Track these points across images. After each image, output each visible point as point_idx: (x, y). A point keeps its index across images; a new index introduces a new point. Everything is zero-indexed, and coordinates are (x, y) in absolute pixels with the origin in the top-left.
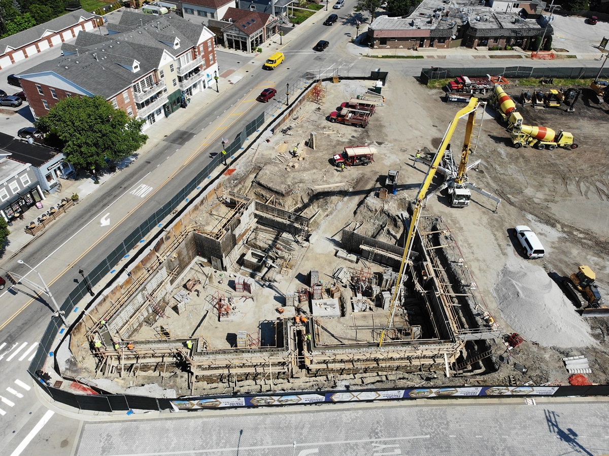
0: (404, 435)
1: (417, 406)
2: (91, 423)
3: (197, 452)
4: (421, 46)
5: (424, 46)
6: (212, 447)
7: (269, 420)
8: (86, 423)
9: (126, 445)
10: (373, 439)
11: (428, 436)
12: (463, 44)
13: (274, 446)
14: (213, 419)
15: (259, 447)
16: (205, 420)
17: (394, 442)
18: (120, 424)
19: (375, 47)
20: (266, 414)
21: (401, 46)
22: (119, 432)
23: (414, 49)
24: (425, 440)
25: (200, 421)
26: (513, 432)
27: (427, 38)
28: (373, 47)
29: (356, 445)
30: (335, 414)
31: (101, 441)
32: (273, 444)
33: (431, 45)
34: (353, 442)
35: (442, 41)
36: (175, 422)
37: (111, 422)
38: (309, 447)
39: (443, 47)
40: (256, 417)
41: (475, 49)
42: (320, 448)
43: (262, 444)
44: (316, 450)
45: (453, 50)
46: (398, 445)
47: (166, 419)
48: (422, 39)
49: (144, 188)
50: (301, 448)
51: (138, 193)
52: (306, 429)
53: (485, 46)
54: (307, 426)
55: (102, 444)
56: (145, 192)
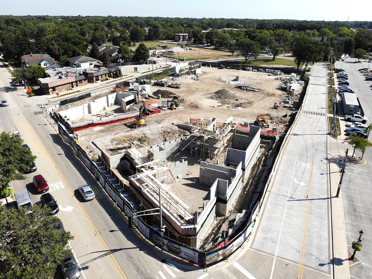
0: (295, 160)
2: (252, 245)
3: (286, 209)
5: (74, 87)
6: (285, 204)
8: (251, 247)
9: (273, 232)
10: (295, 166)
11: (297, 156)
12: (89, 82)
14: (269, 200)
17: (297, 162)
18: (258, 233)
19: (51, 93)
20: (272, 185)
21: (64, 90)
22: (264, 234)
23: (70, 89)
25: (268, 204)
26: (300, 143)
27: (74, 82)
28: (49, 94)
30: (280, 170)
31: (267, 242)
32: (289, 187)
33: (77, 86)
34: (294, 170)
35: (81, 82)
37: (255, 236)
38: (293, 180)
39: (82, 85)
40: (273, 188)
41: (95, 82)
42: (294, 177)
43: (288, 191)
44: (295, 179)
45: (86, 85)
46: (299, 162)
47: (262, 215)
48: (72, 83)
49: (54, 186)
50: (293, 182)
51: (56, 188)
52: (284, 178)
53: (99, 80)
54: (283, 177)
55: (269, 242)
56: (59, 185)
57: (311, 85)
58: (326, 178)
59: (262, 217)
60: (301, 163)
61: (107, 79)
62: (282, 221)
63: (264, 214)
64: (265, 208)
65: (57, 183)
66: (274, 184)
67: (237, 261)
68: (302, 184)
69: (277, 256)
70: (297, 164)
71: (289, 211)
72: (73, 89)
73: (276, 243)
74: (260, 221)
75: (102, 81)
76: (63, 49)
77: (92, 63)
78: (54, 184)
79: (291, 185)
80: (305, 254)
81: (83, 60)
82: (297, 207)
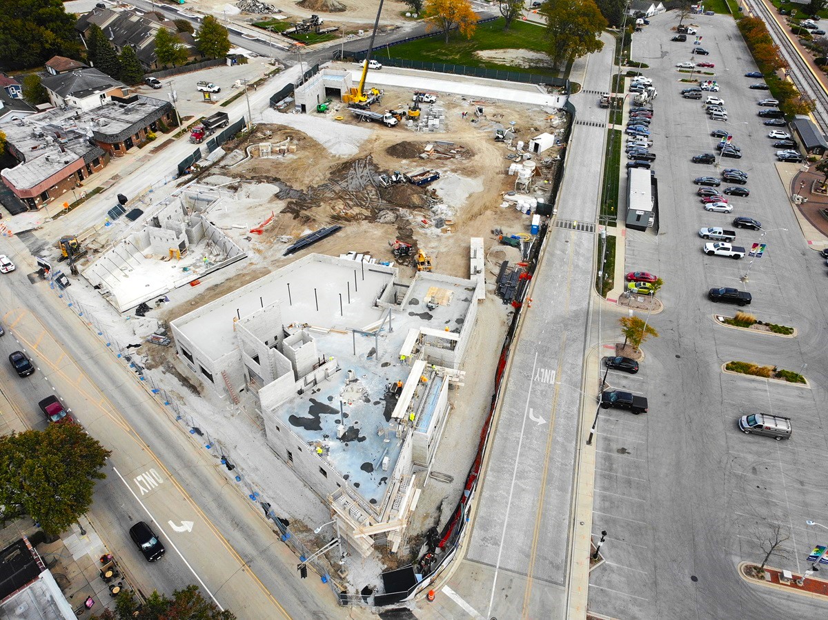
0: (533, 363)
1: (515, 351)
2: (467, 553)
3: (514, 478)
4: (82, 179)
5: (85, 178)
6: (513, 469)
7: (500, 429)
8: (465, 558)
9: (495, 526)
10: (532, 379)
11: (537, 353)
12: (112, 156)
13: (522, 432)
14: (490, 463)
15: (521, 441)
16: (489, 469)
17: (536, 370)
18: (475, 530)
19: (40, 207)
20: (496, 430)
21: (65, 191)
22: (482, 532)
23: (78, 186)
24: (539, 356)
25: (489, 473)
26: (544, 317)
27: (83, 168)
28: (37, 208)
29: (533, 388)
30: (508, 392)
31: (487, 546)
32: (521, 432)
33: (90, 173)
34: (530, 389)
35: (96, 163)
36: (484, 490)
37: (471, 537)
38: (528, 413)
39: (100, 169)
40: (496, 436)
41: (126, 153)
42: (529, 407)
43: (519, 439)
44: (531, 410)
45: (110, 166)
46: (539, 369)
47: (480, 495)
48: (79, 172)
49: (145, 479)
50: (528, 417)
51: (150, 486)
52: (514, 411)
53: (132, 146)
54: (512, 409)
55: (489, 545)
56: (154, 478)
57: (577, 126)
58: (578, 401)
59: (479, 499)
60: (543, 370)
61: (151, 140)
62: (507, 504)
63: (483, 494)
64: (484, 480)
65: (147, 473)
66: (499, 428)
67: (447, 583)
68: (541, 421)
69: (499, 567)
70: (536, 374)
71: (518, 482)
72: (83, 182)
73: (499, 545)
74: (477, 509)
75: (140, 146)
76: (17, 39)
77: (104, 95)
78: (143, 474)
79: (524, 425)
80: (536, 558)
81: (80, 86)
82: (530, 471)
